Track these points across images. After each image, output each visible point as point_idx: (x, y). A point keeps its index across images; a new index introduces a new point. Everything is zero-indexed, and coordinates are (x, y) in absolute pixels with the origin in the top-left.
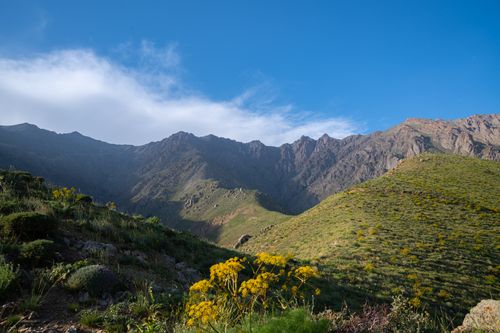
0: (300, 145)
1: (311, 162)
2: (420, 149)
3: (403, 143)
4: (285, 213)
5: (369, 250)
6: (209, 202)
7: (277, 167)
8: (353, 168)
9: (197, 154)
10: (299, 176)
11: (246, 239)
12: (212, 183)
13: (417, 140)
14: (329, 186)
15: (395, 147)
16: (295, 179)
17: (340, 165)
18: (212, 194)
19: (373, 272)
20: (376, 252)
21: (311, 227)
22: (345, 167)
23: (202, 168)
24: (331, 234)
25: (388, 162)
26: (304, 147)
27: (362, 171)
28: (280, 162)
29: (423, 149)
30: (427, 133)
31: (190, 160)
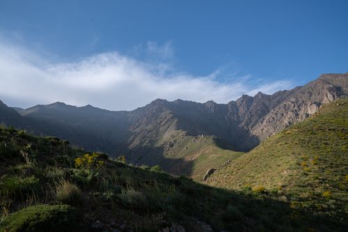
0: (242, 102)
1: (250, 113)
2: (334, 97)
3: (319, 93)
4: (235, 151)
5: (317, 178)
6: (181, 146)
7: (226, 117)
8: (282, 114)
9: (170, 113)
10: (243, 123)
11: (212, 172)
12: (182, 133)
13: (330, 90)
14: (265, 129)
15: (313, 97)
16: (240, 126)
17: (272, 113)
18: (183, 140)
19: (332, 199)
20: (324, 180)
21: (260, 161)
22: (276, 114)
23: (174, 123)
24: (279, 166)
25: (308, 108)
26: (244, 103)
27: (289, 116)
28: (229, 114)
29: (336, 97)
30: (338, 84)
31: (165, 118)
